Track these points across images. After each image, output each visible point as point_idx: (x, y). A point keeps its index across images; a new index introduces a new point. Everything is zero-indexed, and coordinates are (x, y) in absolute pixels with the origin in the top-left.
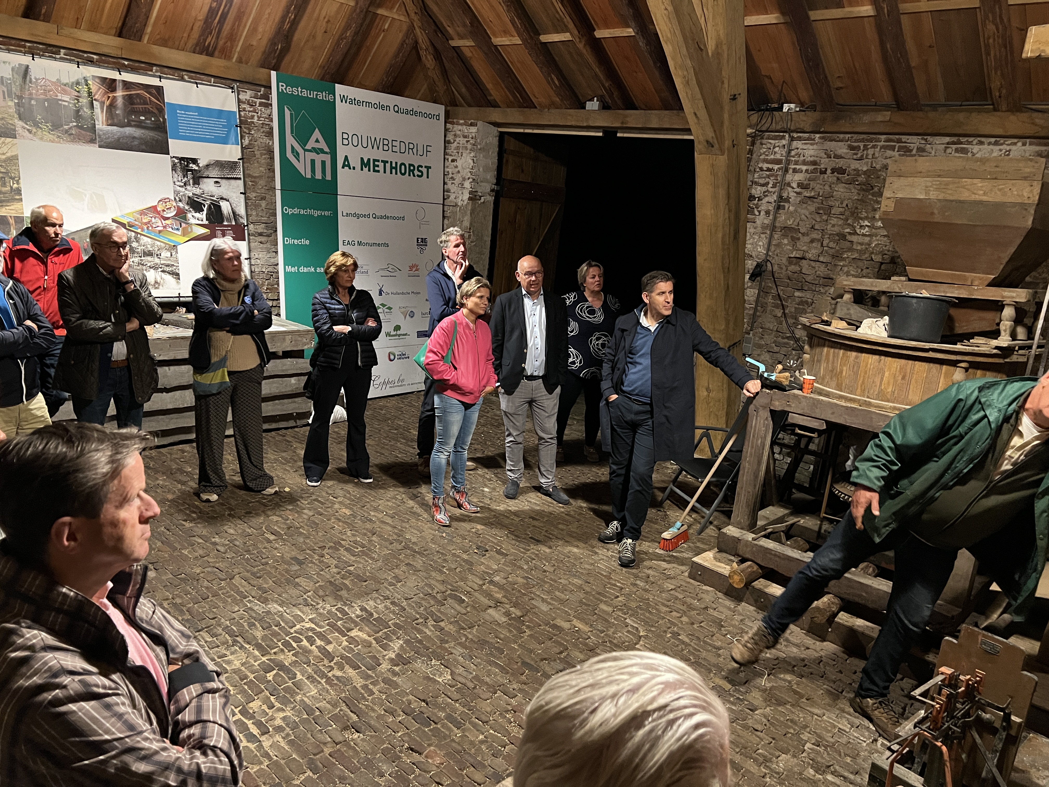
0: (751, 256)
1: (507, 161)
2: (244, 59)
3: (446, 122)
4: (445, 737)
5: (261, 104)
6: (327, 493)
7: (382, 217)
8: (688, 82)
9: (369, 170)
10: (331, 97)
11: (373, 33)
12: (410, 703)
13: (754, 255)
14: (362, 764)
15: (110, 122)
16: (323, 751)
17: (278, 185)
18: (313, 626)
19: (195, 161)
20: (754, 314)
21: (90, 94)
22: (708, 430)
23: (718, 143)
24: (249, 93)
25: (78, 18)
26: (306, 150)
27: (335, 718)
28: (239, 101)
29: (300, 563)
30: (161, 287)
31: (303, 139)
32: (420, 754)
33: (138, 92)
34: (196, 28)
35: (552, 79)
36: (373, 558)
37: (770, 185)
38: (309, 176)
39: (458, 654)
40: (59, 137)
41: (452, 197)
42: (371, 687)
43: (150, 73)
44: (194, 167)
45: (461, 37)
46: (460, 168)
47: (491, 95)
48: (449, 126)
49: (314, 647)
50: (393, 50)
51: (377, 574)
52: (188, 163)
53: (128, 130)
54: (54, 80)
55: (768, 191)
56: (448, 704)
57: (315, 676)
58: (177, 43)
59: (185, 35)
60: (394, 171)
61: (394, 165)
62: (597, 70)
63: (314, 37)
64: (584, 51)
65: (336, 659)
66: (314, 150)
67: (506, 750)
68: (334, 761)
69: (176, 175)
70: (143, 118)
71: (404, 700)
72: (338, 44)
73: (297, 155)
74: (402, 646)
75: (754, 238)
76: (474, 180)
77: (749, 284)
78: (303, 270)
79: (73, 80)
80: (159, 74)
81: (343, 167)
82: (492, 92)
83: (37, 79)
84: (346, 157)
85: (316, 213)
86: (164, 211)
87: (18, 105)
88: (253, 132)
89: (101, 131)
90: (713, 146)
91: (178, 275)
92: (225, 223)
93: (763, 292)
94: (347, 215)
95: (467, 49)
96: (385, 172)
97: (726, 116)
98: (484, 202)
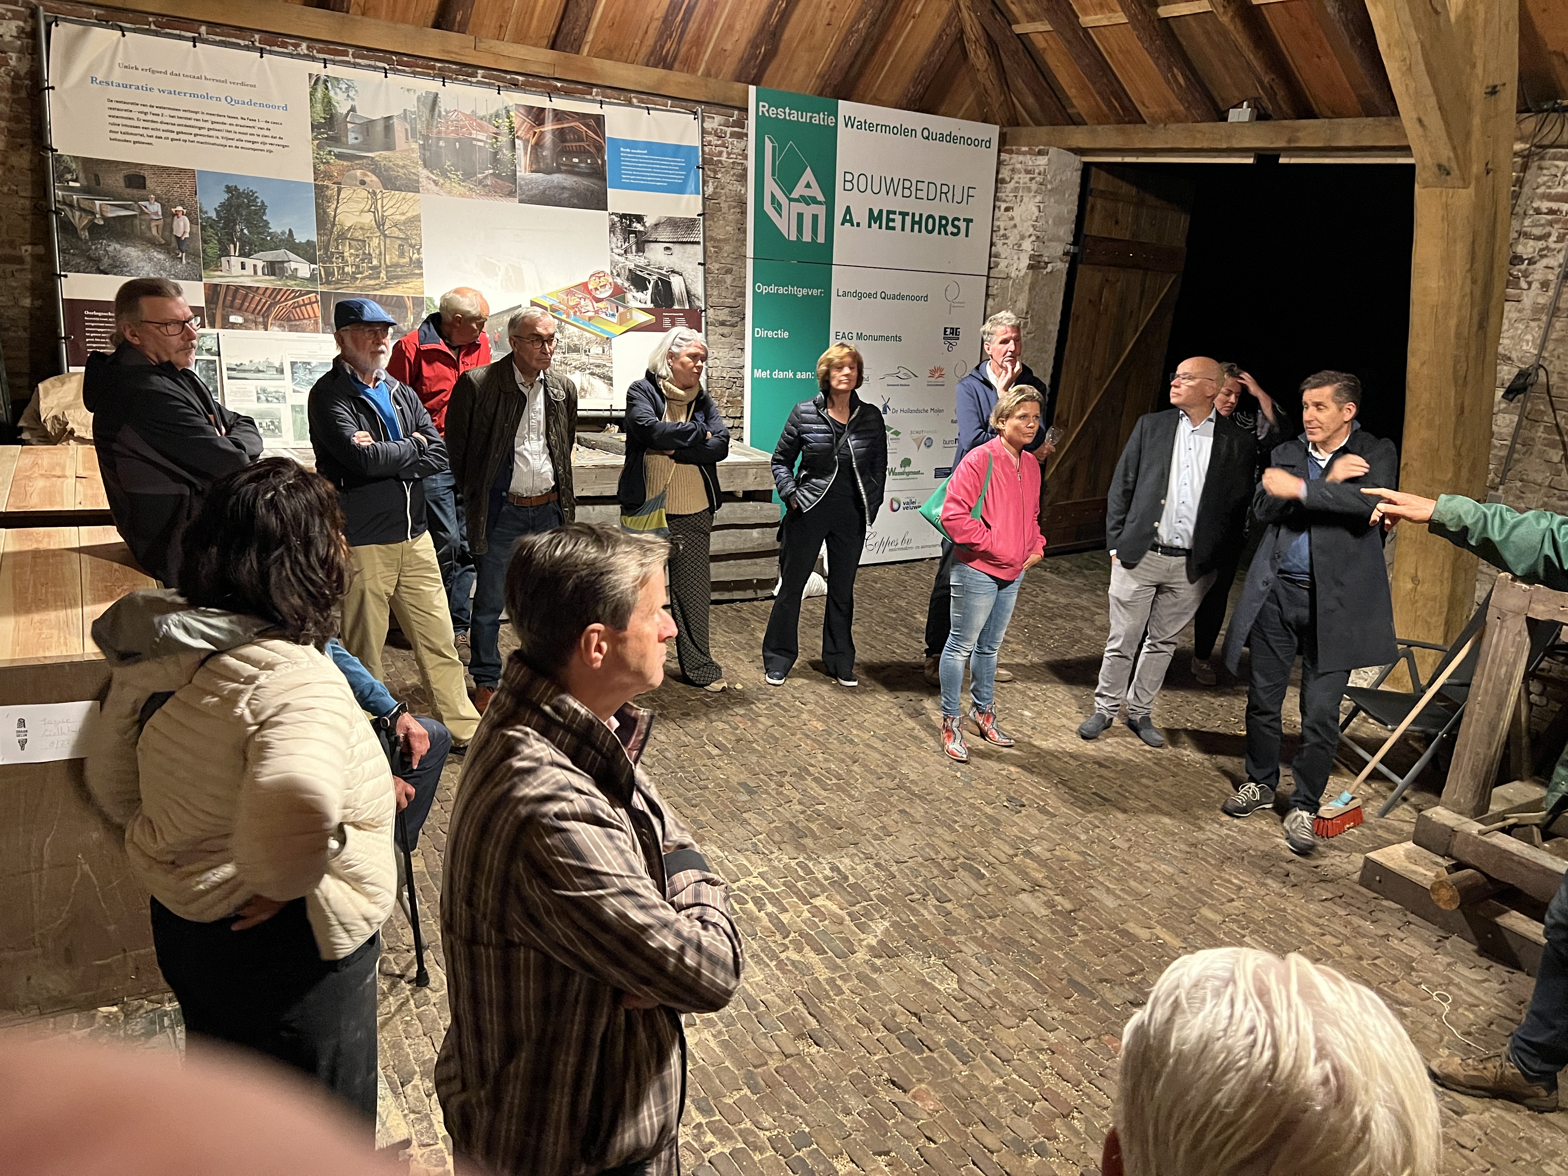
0: (1509, 358)
1: (1093, 208)
2: (713, 72)
3: (999, 151)
4: (944, 1073)
5: (733, 135)
6: (793, 697)
7: (894, 297)
8: (1410, 69)
9: (880, 227)
10: (831, 120)
11: (898, 20)
12: (894, 1016)
13: (1514, 355)
14: (820, 1092)
15: (534, 167)
16: (766, 1063)
17: (750, 253)
18: (764, 883)
19: (639, 219)
20: (1509, 457)
21: (511, 129)
22: (1409, 646)
23: (1460, 169)
24: (718, 119)
25: (501, 26)
26: (790, 200)
27: (787, 1019)
28: (704, 131)
29: (750, 792)
30: (588, 395)
31: (787, 182)
32: (905, 1091)
33: (573, 124)
34: (651, 31)
35: (1174, 76)
36: (851, 797)
37: (1553, 238)
38: (793, 237)
39: (970, 953)
40: (471, 189)
41: (1003, 264)
42: (839, 982)
43: (589, 97)
44: (638, 227)
45: (1032, 19)
46: (1017, 220)
47: (1073, 106)
48: (1004, 156)
49: (762, 913)
50: (925, 45)
51: (857, 821)
52: (631, 221)
53: (557, 178)
54: (468, 113)
55: (1547, 248)
56: (950, 1025)
57: (762, 955)
58: (625, 54)
59: (637, 41)
60: (916, 227)
61: (917, 219)
62: (1252, 57)
63: (813, 32)
64: (1231, 27)
65: (793, 934)
66: (803, 199)
67: (1035, 1108)
68: (781, 1079)
69: (615, 239)
70: (576, 160)
71: (887, 1008)
72: (845, 41)
73: (778, 207)
74: (887, 929)
75: (1517, 329)
76: (1038, 237)
77: (1503, 406)
78: (778, 375)
79: (492, 111)
80: (600, 98)
81: (843, 224)
82: (1075, 102)
83: (447, 112)
84: (848, 208)
85: (801, 292)
86: (596, 289)
87: (423, 147)
88: (719, 176)
89: (523, 179)
90: (1448, 174)
91: (610, 379)
92: (676, 307)
93: (1527, 419)
94: (845, 294)
95: (1040, 37)
96: (903, 229)
97: (1476, 121)
98: (1051, 272)
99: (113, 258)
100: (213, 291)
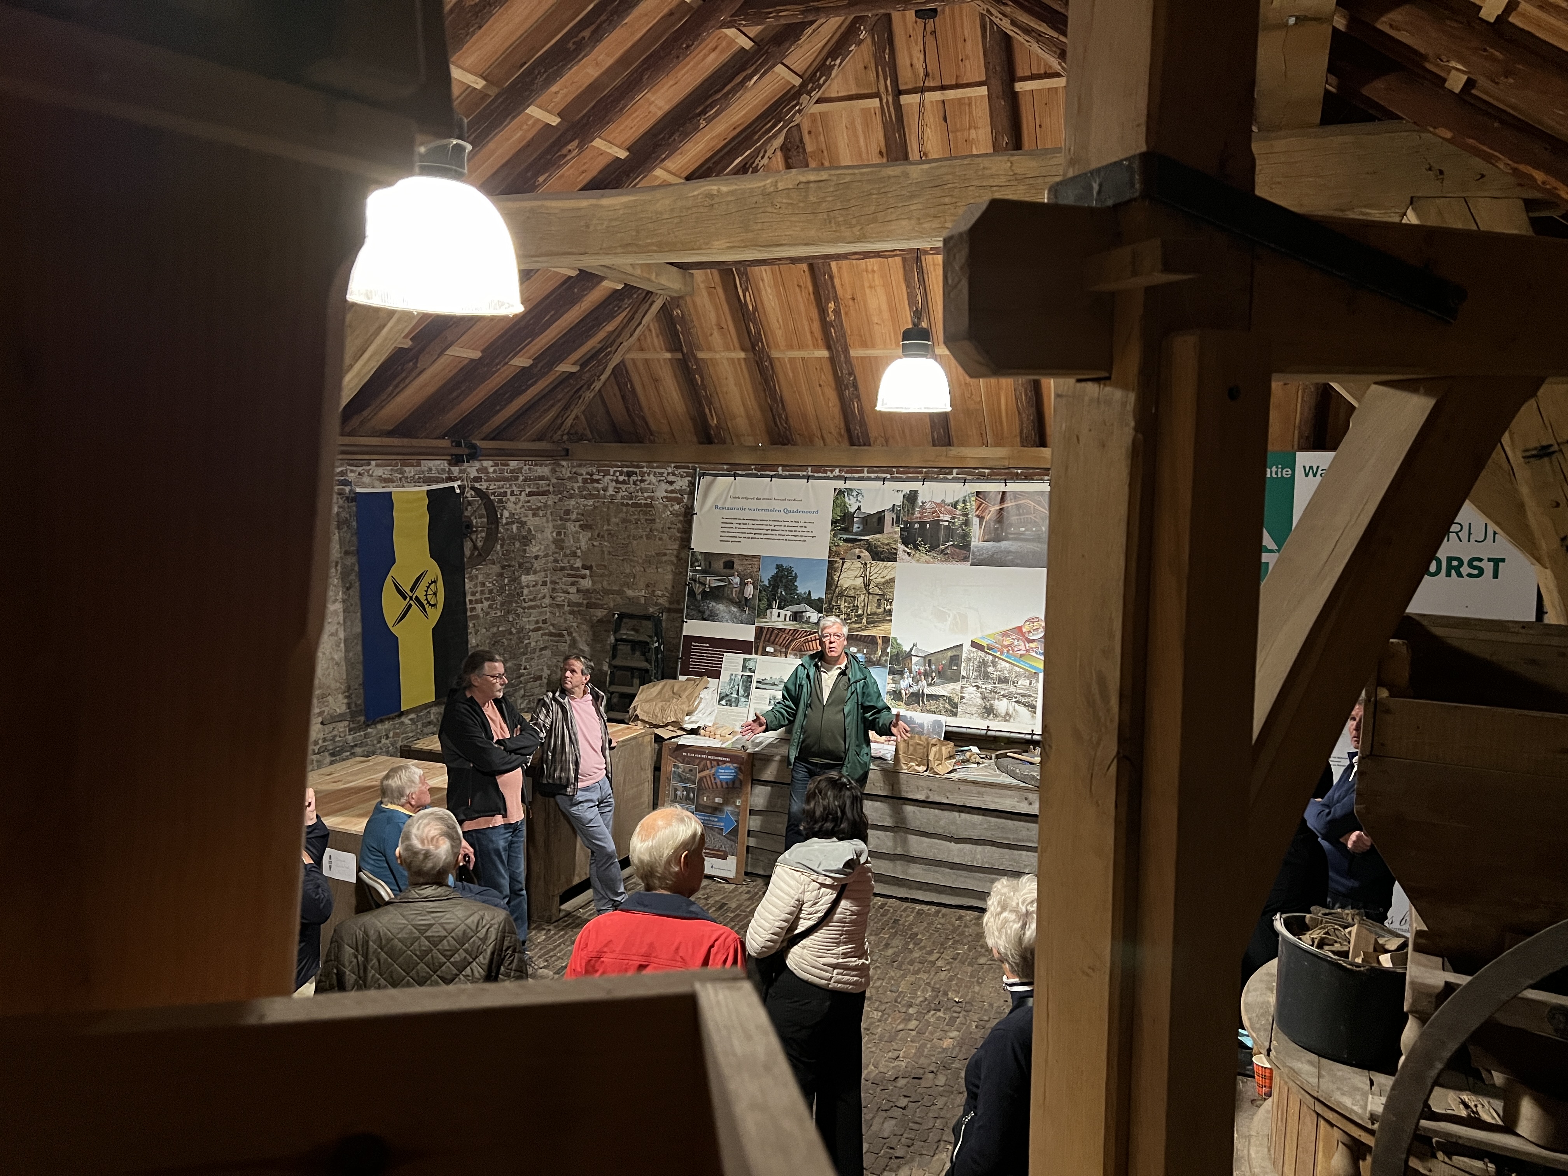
10: (1286, 473)
15: (986, 537)
25: (982, 434)
30: (1012, 720)
33: (1023, 501)
40: (934, 557)
53: (1005, 544)
54: (939, 501)
70: (1023, 529)
79: (958, 499)
83: (923, 503)
86: (1030, 632)
87: (903, 530)
89: (976, 547)
91: (1035, 707)
99: (711, 611)
100: (760, 631)
